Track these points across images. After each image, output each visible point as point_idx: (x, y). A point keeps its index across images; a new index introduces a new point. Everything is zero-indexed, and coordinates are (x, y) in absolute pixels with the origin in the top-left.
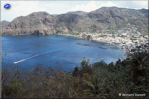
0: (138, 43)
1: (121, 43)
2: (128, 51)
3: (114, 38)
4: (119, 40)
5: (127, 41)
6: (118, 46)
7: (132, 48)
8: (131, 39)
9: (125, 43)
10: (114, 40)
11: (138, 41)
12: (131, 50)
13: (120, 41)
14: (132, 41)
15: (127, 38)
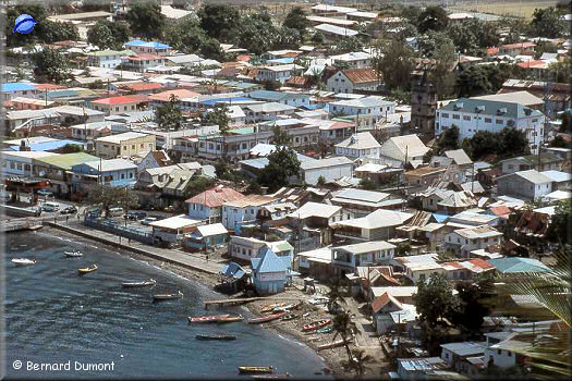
0: (535, 140)
1: (198, 185)
2: (370, 346)
3: (45, 70)
4: (168, 115)
5: (315, 120)
6: (161, 240)
7: (422, 263)
8: (395, 79)
9: (278, 175)
10: (51, 128)
11: (525, 99)
12: (410, 313)
13: (171, 138)
14: (421, 125)
15: (318, 64)
